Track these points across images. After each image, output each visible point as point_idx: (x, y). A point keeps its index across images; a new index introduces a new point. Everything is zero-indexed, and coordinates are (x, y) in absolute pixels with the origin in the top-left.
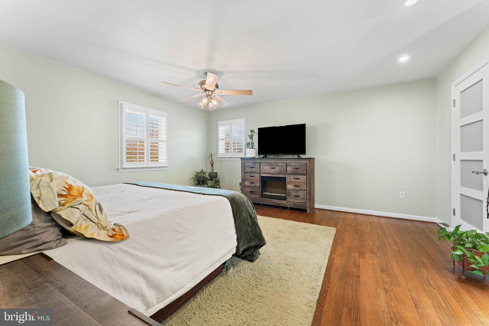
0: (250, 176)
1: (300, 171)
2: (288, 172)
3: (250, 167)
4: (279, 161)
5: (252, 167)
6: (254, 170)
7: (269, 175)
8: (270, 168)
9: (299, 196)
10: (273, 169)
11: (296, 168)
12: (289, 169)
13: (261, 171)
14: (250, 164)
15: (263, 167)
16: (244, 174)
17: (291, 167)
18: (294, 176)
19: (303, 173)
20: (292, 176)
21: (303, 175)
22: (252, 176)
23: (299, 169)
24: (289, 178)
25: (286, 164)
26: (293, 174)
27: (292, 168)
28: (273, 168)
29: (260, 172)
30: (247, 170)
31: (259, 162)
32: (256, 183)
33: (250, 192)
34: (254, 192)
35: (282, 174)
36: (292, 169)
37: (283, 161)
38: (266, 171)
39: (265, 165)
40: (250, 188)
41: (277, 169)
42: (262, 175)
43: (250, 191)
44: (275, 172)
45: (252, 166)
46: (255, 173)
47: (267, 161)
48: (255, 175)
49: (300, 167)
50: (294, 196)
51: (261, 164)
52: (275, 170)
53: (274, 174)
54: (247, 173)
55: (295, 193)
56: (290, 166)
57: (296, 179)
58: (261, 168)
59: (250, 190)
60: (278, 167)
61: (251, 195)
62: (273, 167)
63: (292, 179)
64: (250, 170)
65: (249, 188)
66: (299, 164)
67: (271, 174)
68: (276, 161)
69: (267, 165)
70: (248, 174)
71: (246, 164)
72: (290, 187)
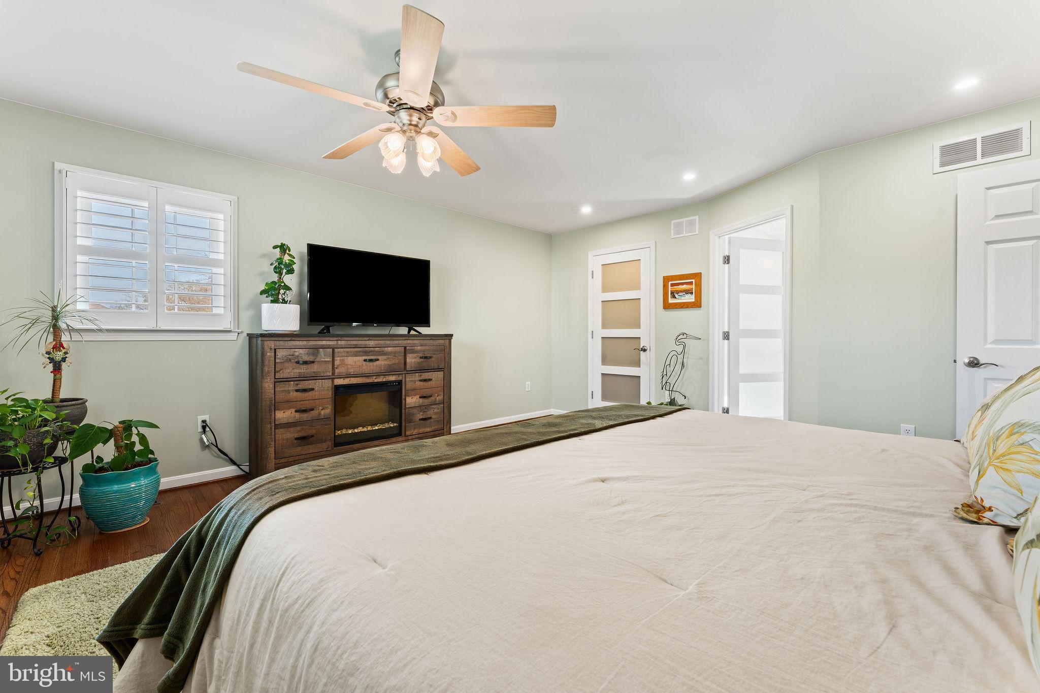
0: (297, 391)
1: (433, 363)
2: (408, 368)
3: (298, 362)
4: (388, 342)
5: (305, 363)
6: (315, 368)
7: (358, 379)
8: (365, 360)
9: (430, 418)
10: (371, 364)
11: (426, 358)
12: (412, 360)
13: (337, 371)
14: (297, 354)
15: (343, 360)
16: (272, 386)
17: (415, 355)
18: (421, 376)
19: (438, 366)
20: (417, 376)
21: (438, 370)
22: (305, 390)
23: (431, 357)
24: (412, 381)
25: (405, 348)
26: (421, 370)
27: (418, 356)
28: (371, 360)
29: (333, 374)
30: (288, 371)
31: (330, 345)
32: (321, 408)
33: (296, 441)
34: (312, 436)
35: (393, 375)
36: (418, 360)
37: (397, 341)
38: (352, 371)
39: (348, 352)
40: (299, 428)
41: (383, 363)
42: (339, 382)
43: (296, 439)
44: (377, 370)
45: (306, 358)
46: (315, 377)
47: (355, 343)
48: (317, 384)
49: (434, 354)
50: (420, 420)
51: (336, 350)
52: (376, 366)
53: (371, 376)
54: (286, 380)
55: (421, 413)
56: (413, 352)
57: (425, 380)
58: (337, 363)
59: (296, 435)
60: (385, 357)
61: (299, 448)
62: (373, 357)
63: (417, 383)
64: (295, 371)
65: (292, 429)
66: (432, 348)
67: (367, 376)
68: (380, 342)
69: (356, 354)
70: (292, 386)
71: (281, 354)
72: (411, 401)
